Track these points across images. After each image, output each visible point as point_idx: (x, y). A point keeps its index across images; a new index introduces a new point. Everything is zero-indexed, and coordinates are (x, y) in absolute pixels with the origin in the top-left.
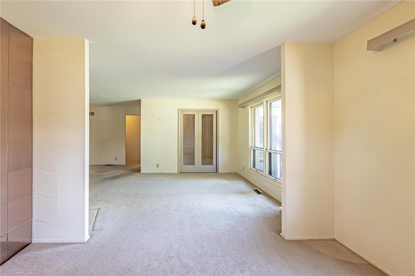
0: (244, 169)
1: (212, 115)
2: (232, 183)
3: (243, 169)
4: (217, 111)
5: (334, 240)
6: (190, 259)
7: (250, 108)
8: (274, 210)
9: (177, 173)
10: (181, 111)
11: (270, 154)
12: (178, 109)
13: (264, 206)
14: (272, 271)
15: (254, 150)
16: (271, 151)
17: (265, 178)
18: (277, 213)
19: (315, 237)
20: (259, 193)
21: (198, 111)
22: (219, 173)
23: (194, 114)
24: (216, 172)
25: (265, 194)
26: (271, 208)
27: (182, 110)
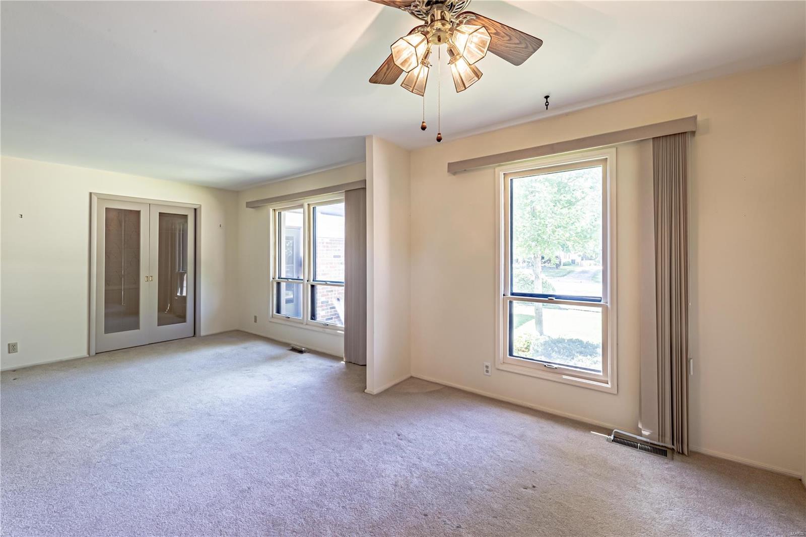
0: (257, 319)
1: (185, 217)
2: (246, 348)
3: (253, 320)
4: (195, 209)
5: (412, 377)
6: (282, 474)
7: (271, 210)
8: (337, 367)
9: (88, 356)
10: (98, 198)
11: (313, 286)
12: (91, 194)
13: (321, 367)
14: (386, 430)
15: (279, 284)
16: (314, 283)
17: (307, 327)
18: (344, 370)
19: (397, 381)
20: (301, 352)
21: (150, 204)
22: (200, 336)
23: (138, 210)
24: (194, 336)
25: (310, 351)
26: (331, 366)
27: (102, 198)
